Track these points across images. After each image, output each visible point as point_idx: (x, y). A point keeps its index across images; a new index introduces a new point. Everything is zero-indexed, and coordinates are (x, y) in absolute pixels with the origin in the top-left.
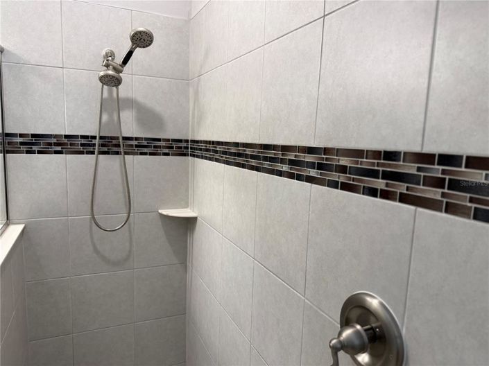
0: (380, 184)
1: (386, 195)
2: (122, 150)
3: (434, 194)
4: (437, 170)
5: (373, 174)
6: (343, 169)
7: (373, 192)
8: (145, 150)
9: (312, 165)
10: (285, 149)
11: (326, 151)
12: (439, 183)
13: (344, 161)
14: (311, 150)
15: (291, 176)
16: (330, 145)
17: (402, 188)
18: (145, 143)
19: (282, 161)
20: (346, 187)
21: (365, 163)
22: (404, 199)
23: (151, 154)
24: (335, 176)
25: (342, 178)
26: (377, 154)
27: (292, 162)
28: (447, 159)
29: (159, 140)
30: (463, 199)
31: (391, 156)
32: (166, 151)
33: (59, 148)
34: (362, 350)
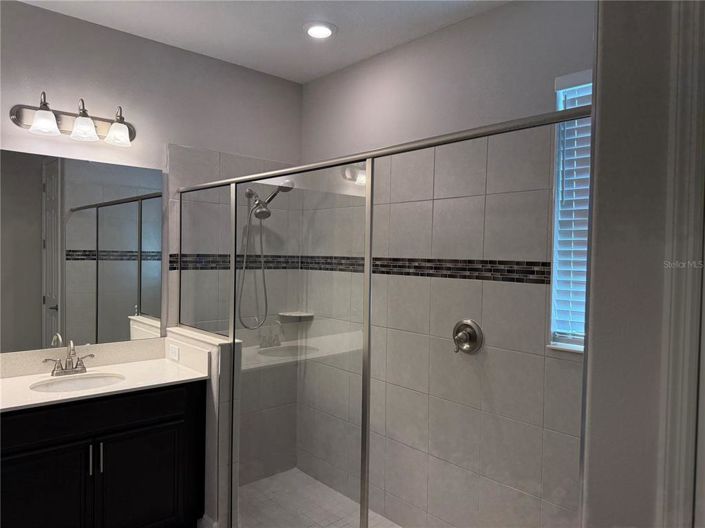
0: (468, 273)
1: (469, 277)
2: (263, 260)
3: (489, 274)
4: (489, 266)
5: (464, 269)
6: (449, 269)
7: (465, 277)
8: (271, 265)
9: (431, 268)
10: (410, 260)
11: (439, 261)
12: (490, 270)
13: (449, 265)
14: (429, 261)
15: (417, 274)
16: (441, 258)
17: (476, 274)
18: (270, 259)
19: (409, 267)
20: (451, 276)
21: (460, 265)
22: (477, 278)
23: (275, 268)
24: (445, 272)
25: (449, 273)
26: (465, 261)
27: (416, 267)
28: (491, 262)
29: (280, 257)
30: (498, 275)
31: (470, 262)
32: (284, 265)
33: (214, 265)
34: (466, 342)
